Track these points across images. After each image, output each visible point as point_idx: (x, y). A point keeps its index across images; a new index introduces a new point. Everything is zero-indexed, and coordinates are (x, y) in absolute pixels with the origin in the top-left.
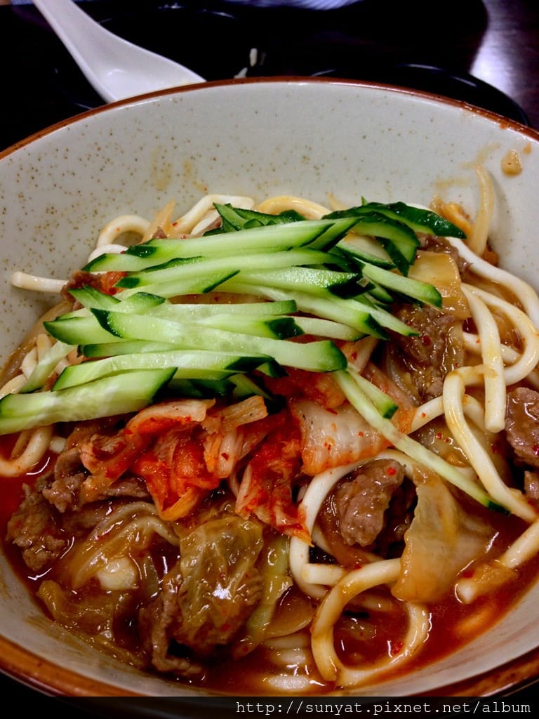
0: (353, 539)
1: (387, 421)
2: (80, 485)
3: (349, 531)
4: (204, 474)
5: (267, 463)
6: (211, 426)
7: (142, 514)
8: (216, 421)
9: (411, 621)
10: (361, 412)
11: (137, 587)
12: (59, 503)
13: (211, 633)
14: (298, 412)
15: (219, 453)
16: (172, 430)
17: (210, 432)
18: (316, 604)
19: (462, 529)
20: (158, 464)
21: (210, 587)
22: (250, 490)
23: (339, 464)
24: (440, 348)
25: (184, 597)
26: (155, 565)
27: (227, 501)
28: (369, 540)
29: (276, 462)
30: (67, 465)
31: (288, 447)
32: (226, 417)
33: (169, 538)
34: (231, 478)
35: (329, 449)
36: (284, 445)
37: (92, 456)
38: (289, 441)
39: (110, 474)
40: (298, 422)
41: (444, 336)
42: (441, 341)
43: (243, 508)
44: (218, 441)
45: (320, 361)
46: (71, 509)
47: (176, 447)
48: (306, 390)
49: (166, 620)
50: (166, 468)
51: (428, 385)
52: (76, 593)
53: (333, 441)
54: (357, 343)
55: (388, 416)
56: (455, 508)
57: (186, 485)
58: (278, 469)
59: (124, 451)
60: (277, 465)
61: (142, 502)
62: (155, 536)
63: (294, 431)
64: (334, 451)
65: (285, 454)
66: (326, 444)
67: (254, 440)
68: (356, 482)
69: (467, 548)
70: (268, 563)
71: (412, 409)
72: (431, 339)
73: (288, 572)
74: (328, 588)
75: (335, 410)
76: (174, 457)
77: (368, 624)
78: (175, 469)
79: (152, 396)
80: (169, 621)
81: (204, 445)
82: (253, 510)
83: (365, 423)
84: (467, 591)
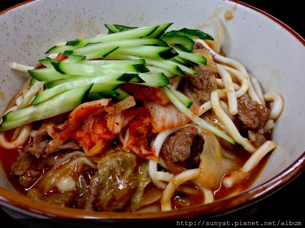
0: (178, 158)
1: (188, 109)
2: (47, 145)
3: (176, 154)
4: (108, 132)
5: (136, 128)
6: (110, 110)
7: (78, 156)
8: (112, 108)
9: (205, 196)
10: (176, 106)
11: (76, 189)
12: (37, 153)
13: (115, 203)
14: (149, 106)
15: (114, 122)
16: (92, 115)
17: (110, 113)
18: (162, 191)
19: (223, 157)
20: (85, 132)
21: (113, 181)
22: (129, 140)
23: (169, 128)
24: (207, 83)
25: (101, 186)
26: (85, 179)
27: (118, 147)
28: (185, 158)
29: (141, 127)
30: (40, 137)
31: (145, 120)
32: (117, 107)
33: (92, 165)
34: (120, 135)
35: (164, 121)
36: (144, 120)
37: (52, 130)
38: (146, 118)
39: (61, 138)
40: (149, 110)
41: (208, 79)
42: (207, 81)
43: (127, 147)
44: (113, 118)
45: (158, 82)
46: (42, 157)
47: (93, 123)
48: (152, 97)
49: (92, 198)
50: (89, 133)
51: (203, 97)
52: (46, 194)
53: (166, 117)
54: (172, 79)
55: (188, 107)
56: (220, 147)
57: (99, 138)
58: (141, 131)
59: (68, 128)
60: (141, 129)
61: (77, 151)
62: (85, 165)
63: (148, 114)
64: (166, 121)
65: (144, 123)
66: (162, 119)
67: (130, 119)
68: (177, 135)
69: (227, 165)
70: (139, 173)
71: (198, 106)
72: (203, 80)
73: (148, 176)
74: (166, 183)
75: (165, 106)
76: (93, 128)
77: (186, 199)
78: (93, 133)
79: (81, 98)
80: (94, 199)
81: (107, 120)
82: (131, 147)
83: (179, 111)
84: (229, 182)
